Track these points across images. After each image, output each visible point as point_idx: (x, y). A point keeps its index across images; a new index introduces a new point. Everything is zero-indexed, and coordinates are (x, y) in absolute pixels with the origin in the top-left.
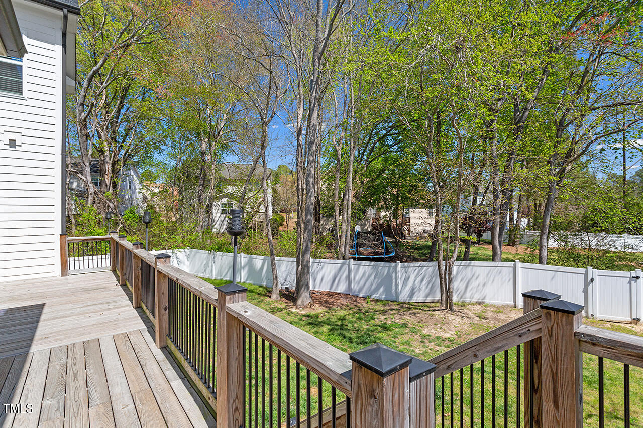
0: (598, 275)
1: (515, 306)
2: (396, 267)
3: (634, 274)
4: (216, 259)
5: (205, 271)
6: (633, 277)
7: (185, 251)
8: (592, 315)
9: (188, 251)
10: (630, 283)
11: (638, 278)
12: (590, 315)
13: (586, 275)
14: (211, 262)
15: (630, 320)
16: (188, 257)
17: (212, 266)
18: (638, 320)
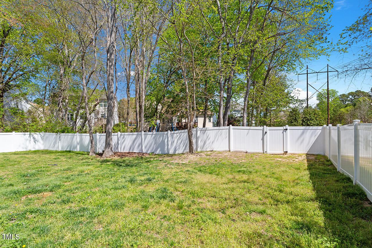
0: (269, 130)
1: (229, 151)
2: (167, 134)
3: (285, 128)
4: (61, 138)
5: (54, 146)
6: (284, 129)
7: (40, 134)
8: (266, 152)
9: (42, 134)
10: (283, 133)
11: (287, 129)
12: (265, 152)
13: (263, 130)
14: (58, 140)
15: (283, 152)
16: (42, 138)
17: (58, 143)
18: (286, 152)
